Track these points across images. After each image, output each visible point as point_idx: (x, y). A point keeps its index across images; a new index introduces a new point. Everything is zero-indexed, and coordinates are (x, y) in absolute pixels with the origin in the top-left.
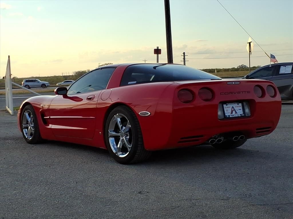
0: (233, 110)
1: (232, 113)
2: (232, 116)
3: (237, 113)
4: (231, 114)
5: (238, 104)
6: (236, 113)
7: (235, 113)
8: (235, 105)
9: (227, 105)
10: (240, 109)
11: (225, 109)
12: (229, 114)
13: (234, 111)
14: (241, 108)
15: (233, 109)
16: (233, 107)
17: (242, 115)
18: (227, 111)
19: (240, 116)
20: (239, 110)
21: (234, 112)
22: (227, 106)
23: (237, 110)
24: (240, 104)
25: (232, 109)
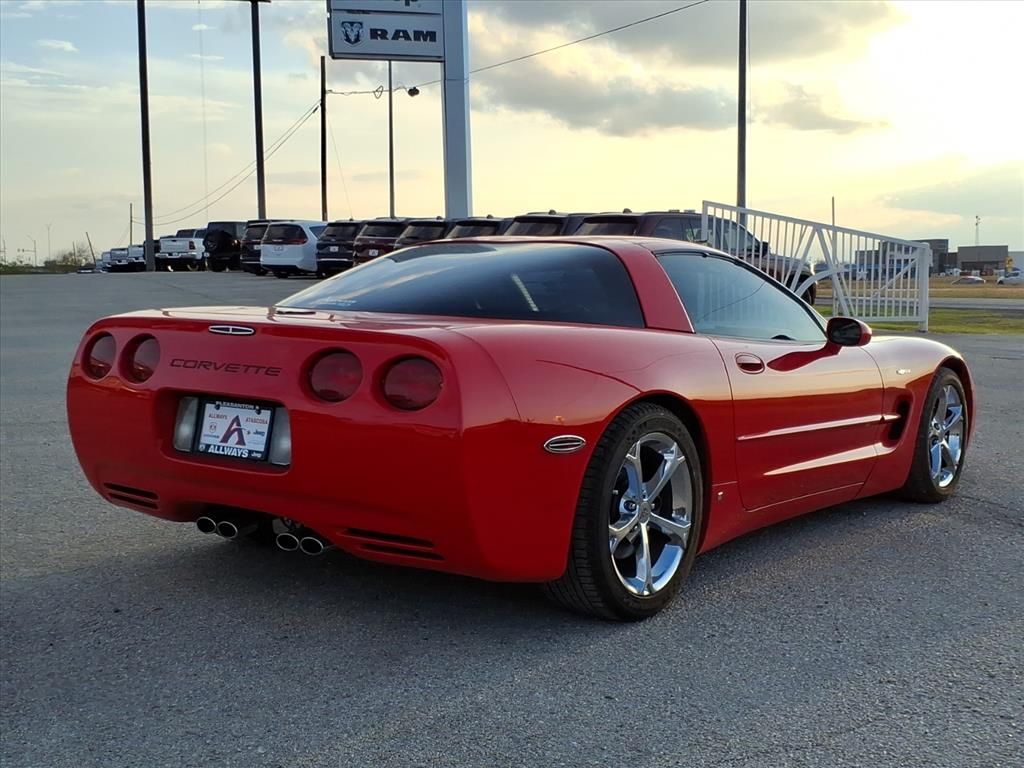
0: (235, 428)
1: (225, 439)
2: (218, 450)
3: (244, 444)
4: (222, 442)
5: (259, 413)
6: (241, 441)
7: (237, 444)
8: (246, 414)
9: (218, 407)
10: (262, 433)
11: (207, 421)
12: (217, 442)
13: (236, 433)
14: (265, 428)
15: (235, 426)
16: (237, 420)
17: (254, 455)
18: (213, 427)
19: (246, 455)
20: (257, 433)
21: (235, 437)
22: (218, 412)
23: (249, 433)
24: (266, 415)
25: (232, 424)
